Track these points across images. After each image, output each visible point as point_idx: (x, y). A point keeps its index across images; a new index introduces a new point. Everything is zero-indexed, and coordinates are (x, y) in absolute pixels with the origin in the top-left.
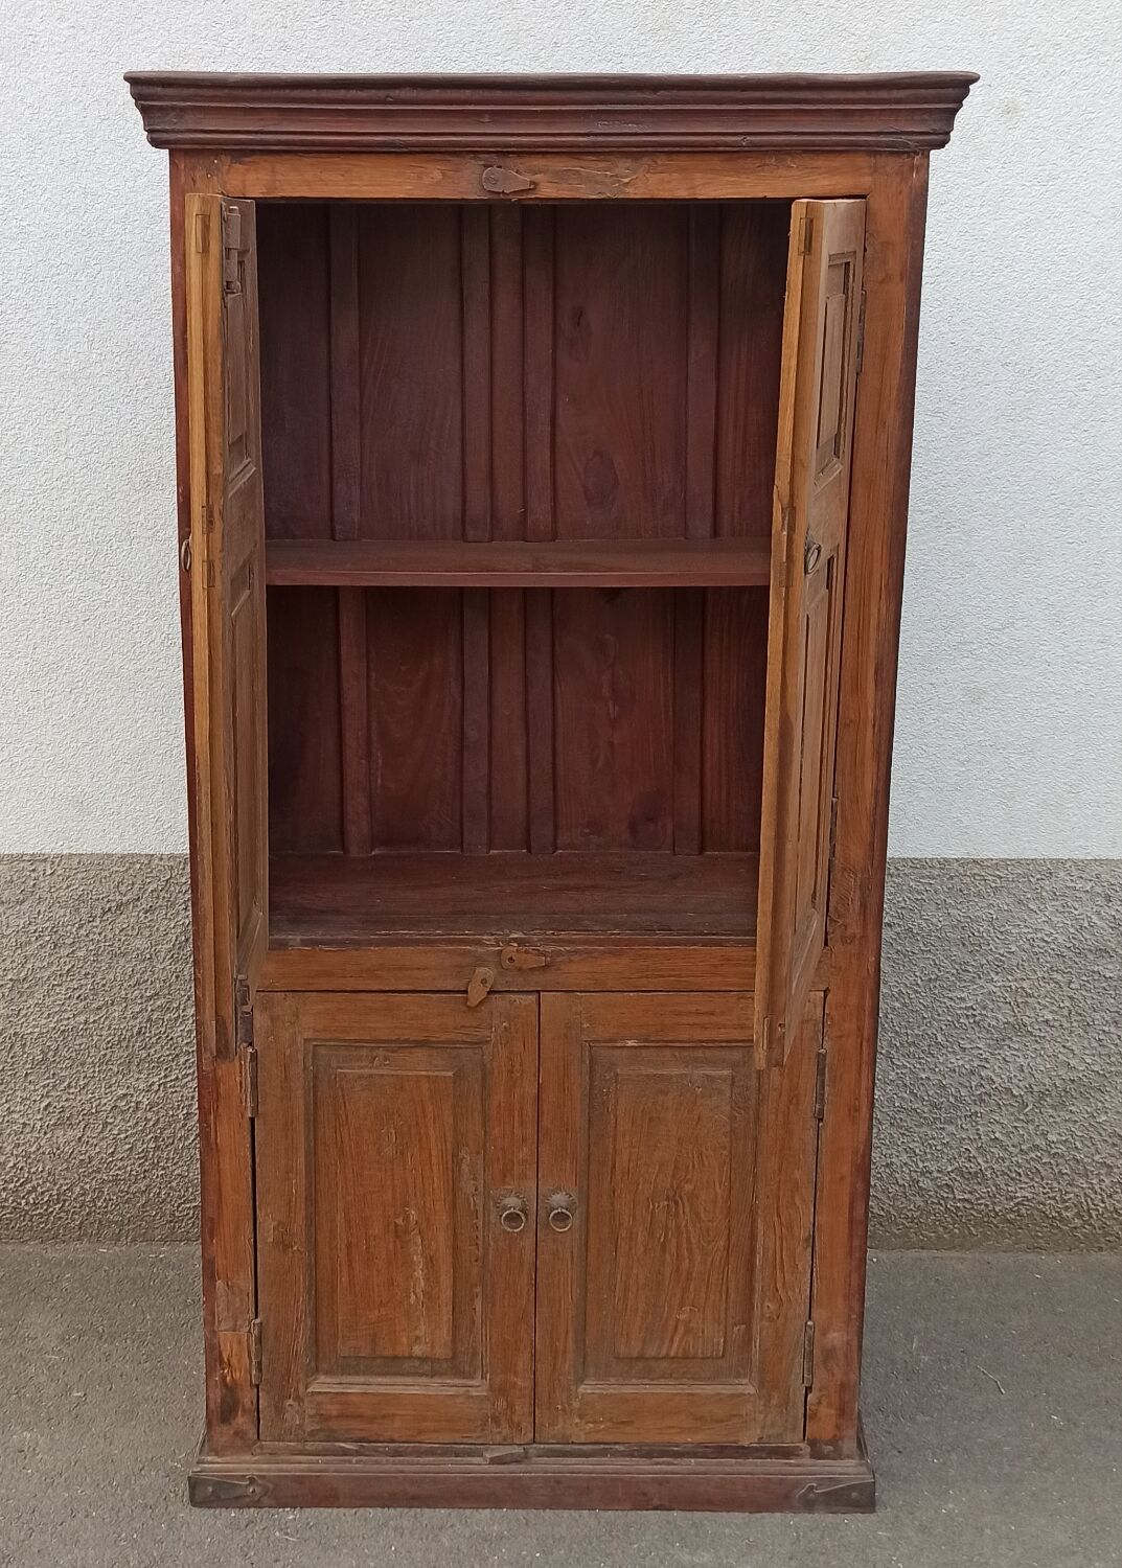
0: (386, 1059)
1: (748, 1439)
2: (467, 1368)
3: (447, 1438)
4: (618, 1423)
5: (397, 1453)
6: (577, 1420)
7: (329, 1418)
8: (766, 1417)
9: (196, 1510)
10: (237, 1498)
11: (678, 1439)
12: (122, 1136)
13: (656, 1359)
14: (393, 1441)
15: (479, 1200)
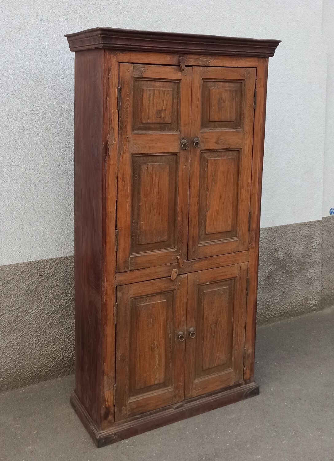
0: (150, 299)
1: (232, 384)
2: (167, 384)
3: (163, 405)
4: (204, 388)
5: (151, 414)
6: (194, 391)
7: (134, 409)
8: (236, 377)
9: (100, 449)
10: (111, 441)
11: (217, 389)
12: (9, 355)
13: (212, 368)
14: (150, 411)
15: (171, 335)
